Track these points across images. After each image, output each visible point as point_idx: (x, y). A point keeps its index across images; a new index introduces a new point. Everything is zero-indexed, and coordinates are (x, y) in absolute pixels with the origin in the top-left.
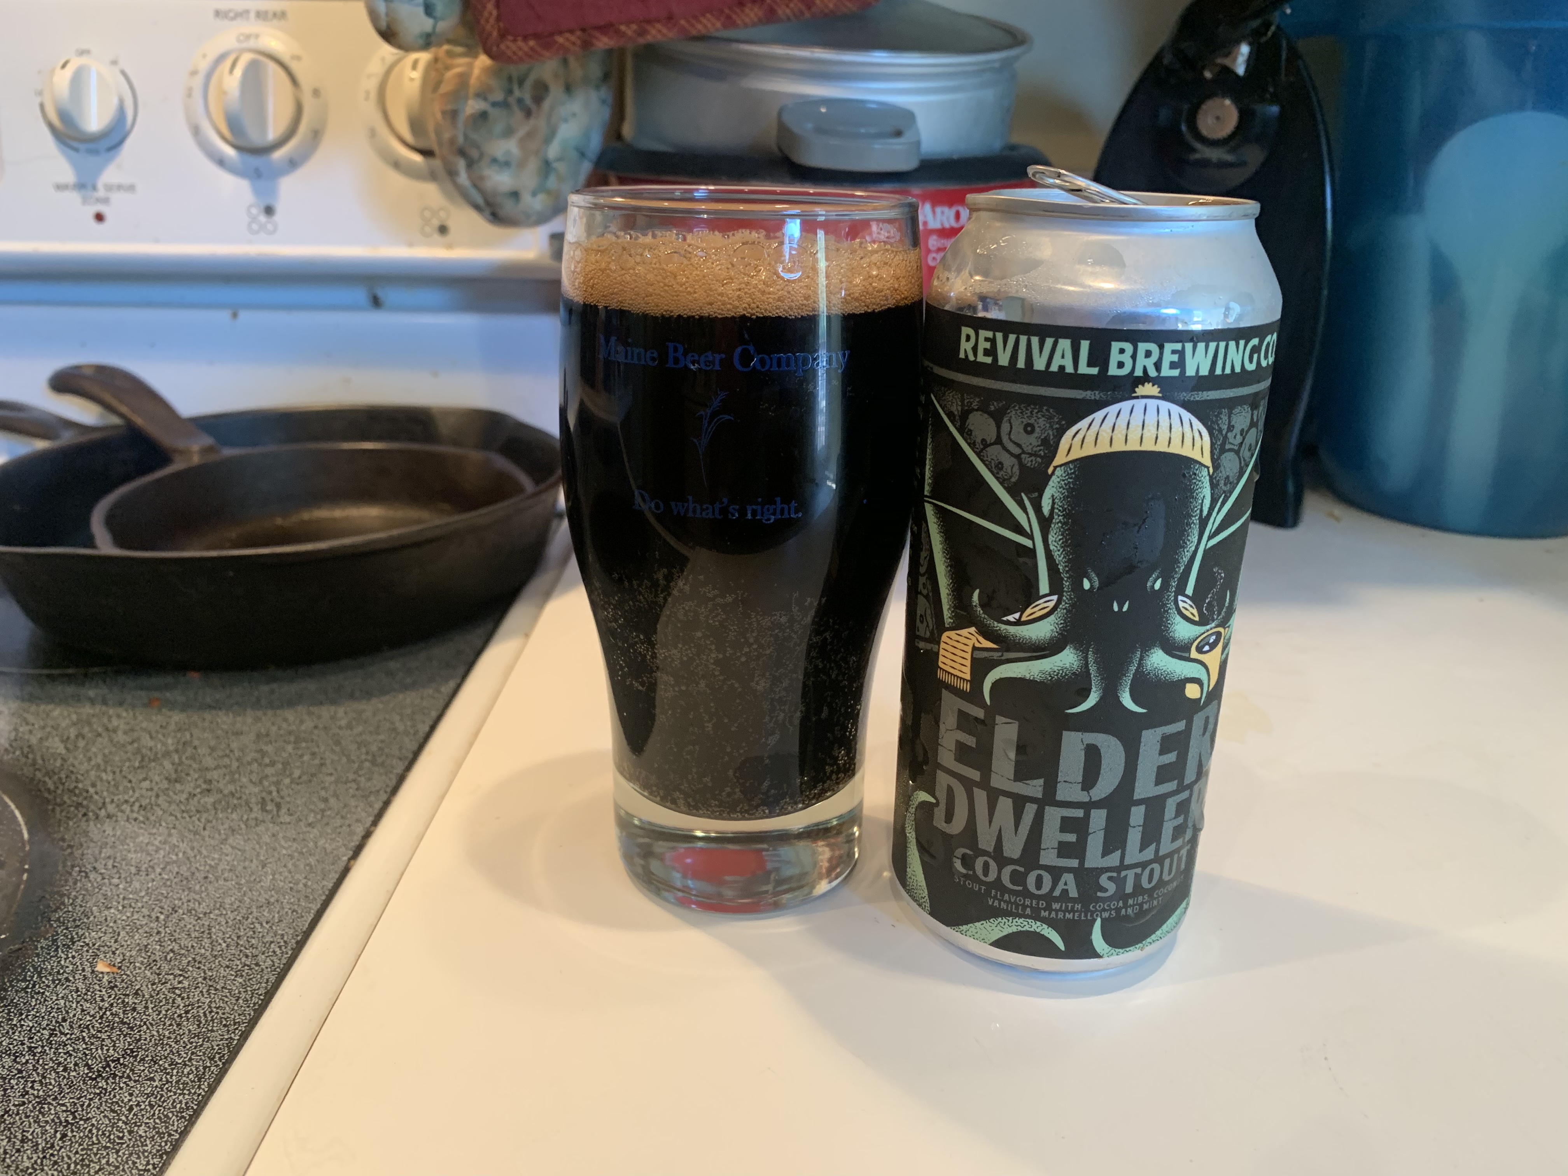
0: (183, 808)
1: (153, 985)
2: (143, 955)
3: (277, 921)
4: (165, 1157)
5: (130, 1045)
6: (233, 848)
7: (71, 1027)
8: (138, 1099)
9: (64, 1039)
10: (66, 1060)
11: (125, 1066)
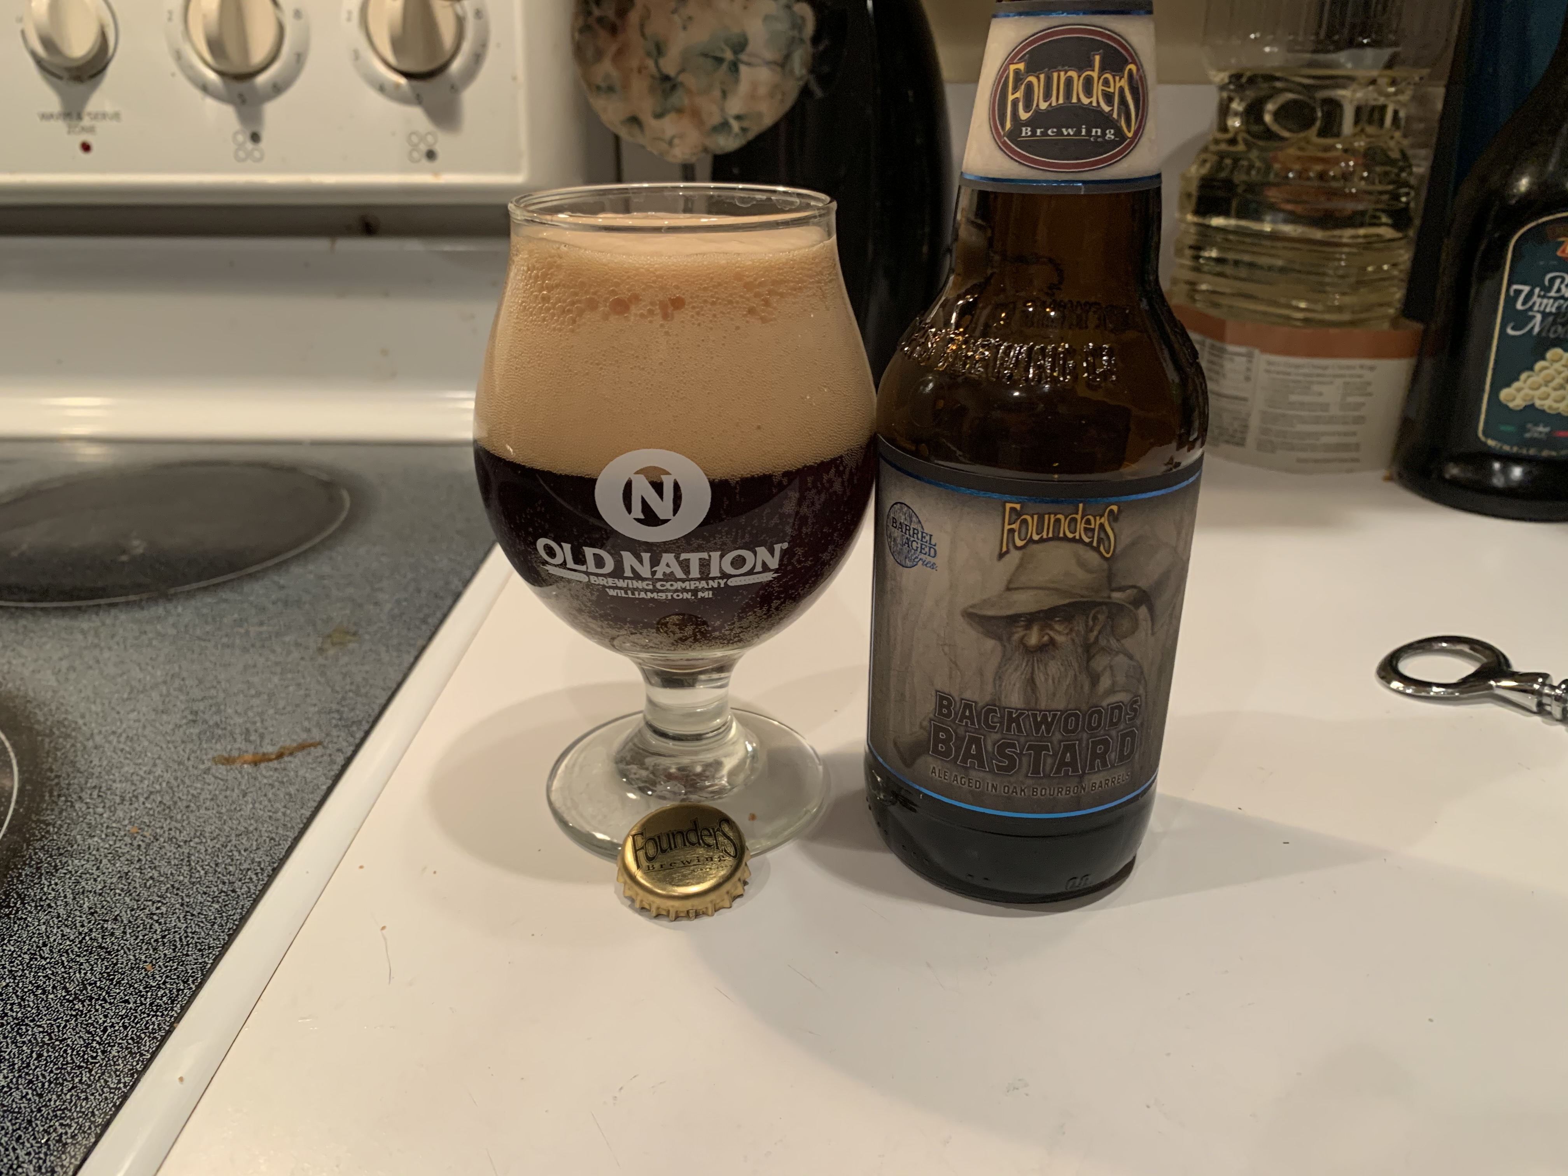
0: (169, 738)
1: (132, 910)
2: (123, 882)
3: (254, 848)
4: (136, 1076)
5: (107, 969)
6: (216, 778)
7: (51, 951)
8: (113, 1020)
9: (44, 962)
10: (45, 983)
11: (101, 988)
